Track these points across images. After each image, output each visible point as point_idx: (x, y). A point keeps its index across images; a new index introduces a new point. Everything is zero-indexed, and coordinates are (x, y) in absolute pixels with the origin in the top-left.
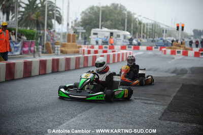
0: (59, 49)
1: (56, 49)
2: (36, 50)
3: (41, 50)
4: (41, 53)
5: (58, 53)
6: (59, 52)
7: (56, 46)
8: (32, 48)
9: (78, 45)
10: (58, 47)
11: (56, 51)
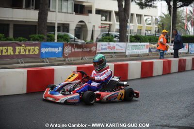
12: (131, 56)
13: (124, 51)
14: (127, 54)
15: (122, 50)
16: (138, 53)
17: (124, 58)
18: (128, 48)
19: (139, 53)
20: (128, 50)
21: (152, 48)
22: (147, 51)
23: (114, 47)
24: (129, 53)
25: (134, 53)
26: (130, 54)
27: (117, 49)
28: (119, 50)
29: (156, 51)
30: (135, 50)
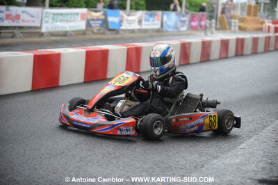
0: (237, 24)
1: (233, 24)
2: (208, 25)
3: (214, 25)
4: (214, 29)
5: (235, 30)
6: (237, 28)
7: (233, 21)
8: (203, 23)
9: (261, 20)
10: (235, 23)
11: (233, 28)
12: (52, 34)
13: (38, 25)
14: (44, 30)
15: (34, 21)
16: (64, 29)
17: (37, 39)
18: (46, 19)
19: (68, 29)
20: (46, 22)
21: (93, 20)
22: (82, 25)
23: (18, 17)
24: (47, 28)
25: (57, 30)
26: (50, 30)
27: (23, 21)
28: (28, 21)
29: (102, 25)
30: (59, 24)
